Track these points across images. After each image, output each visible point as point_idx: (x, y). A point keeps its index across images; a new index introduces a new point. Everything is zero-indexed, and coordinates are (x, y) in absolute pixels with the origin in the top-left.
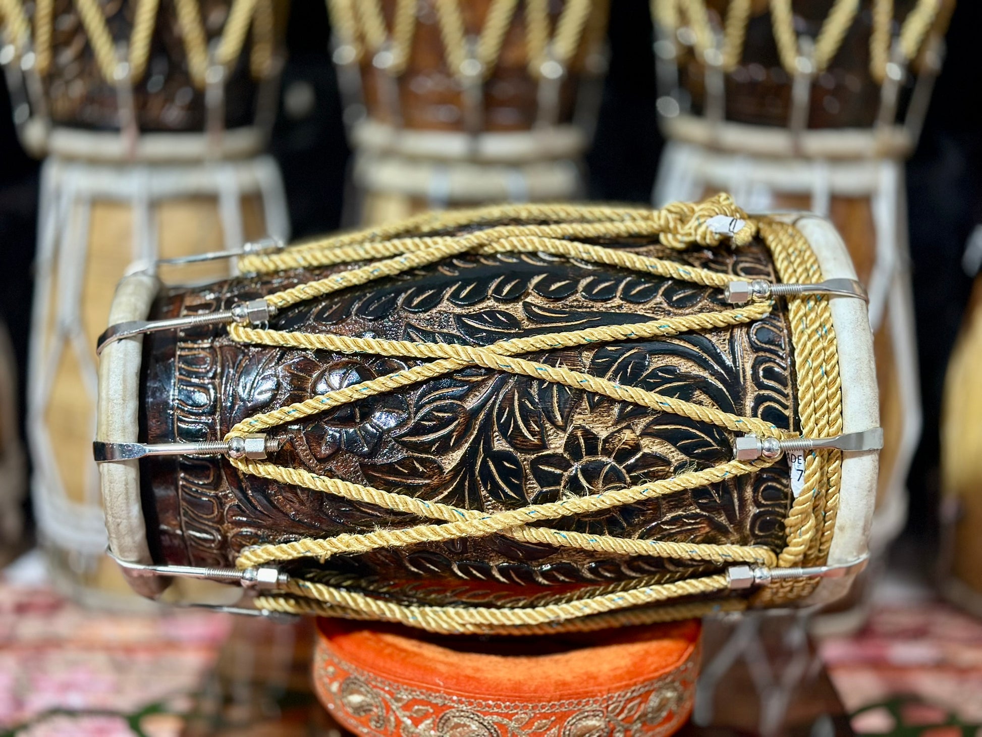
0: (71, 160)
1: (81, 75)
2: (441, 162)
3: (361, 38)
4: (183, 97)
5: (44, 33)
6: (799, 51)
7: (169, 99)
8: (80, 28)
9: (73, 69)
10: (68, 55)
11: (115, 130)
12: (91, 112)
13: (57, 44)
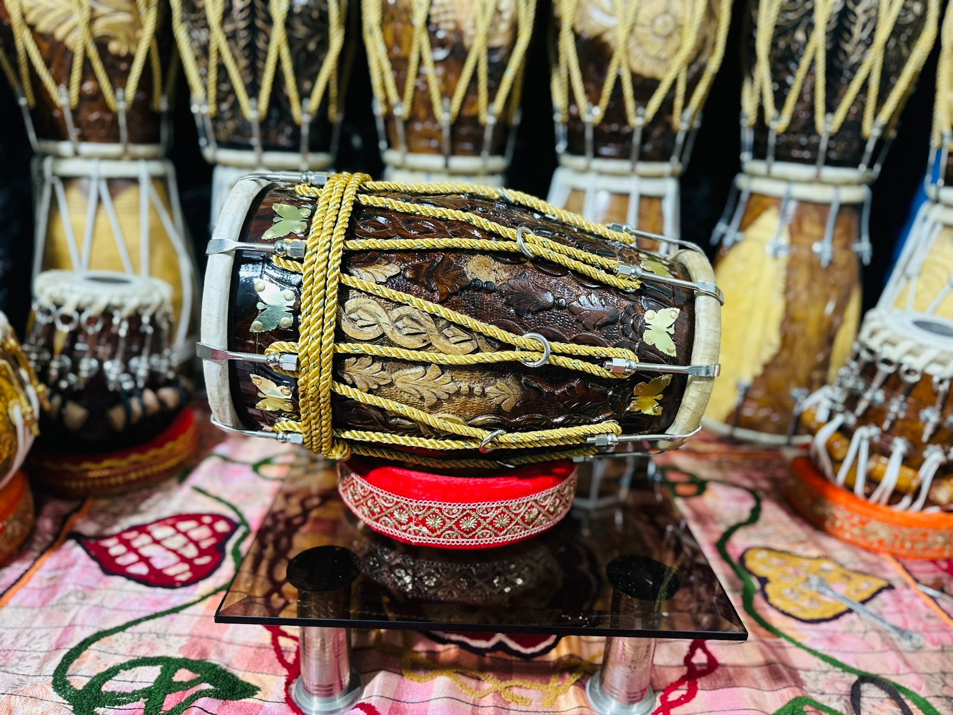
0: (226, 165)
1: (232, 118)
2: (428, 172)
3: (387, 101)
4: (288, 130)
5: (212, 92)
6: (637, 115)
7: (281, 131)
8: (232, 91)
9: (227, 115)
10: (225, 106)
11: (249, 148)
12: (237, 139)
13: (219, 100)
